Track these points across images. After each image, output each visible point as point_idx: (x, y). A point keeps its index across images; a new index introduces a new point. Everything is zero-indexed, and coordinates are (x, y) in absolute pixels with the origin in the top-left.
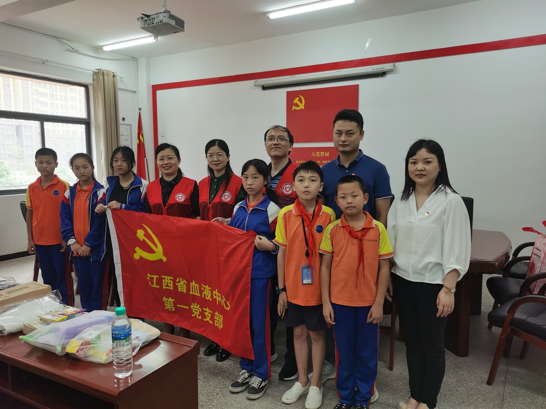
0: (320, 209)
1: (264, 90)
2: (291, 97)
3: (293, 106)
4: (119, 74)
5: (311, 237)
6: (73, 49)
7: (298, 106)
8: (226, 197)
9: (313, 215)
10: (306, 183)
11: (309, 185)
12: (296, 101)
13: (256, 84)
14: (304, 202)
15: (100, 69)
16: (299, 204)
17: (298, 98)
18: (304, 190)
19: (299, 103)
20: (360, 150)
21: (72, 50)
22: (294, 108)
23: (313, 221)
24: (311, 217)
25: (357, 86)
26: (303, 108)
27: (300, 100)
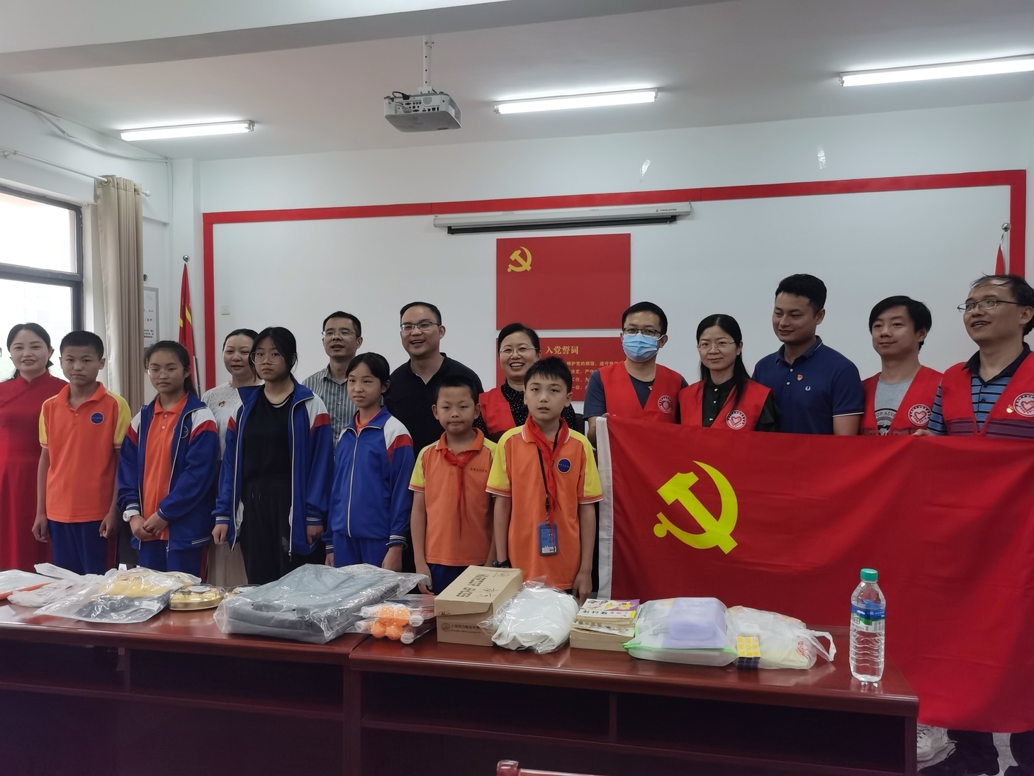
0: (566, 433)
1: (452, 234)
2: (504, 249)
3: (510, 266)
4: (145, 189)
5: (551, 477)
6: (64, 132)
7: (519, 265)
8: (736, 421)
9: (555, 444)
10: (543, 396)
11: (548, 398)
12: (515, 256)
13: (437, 222)
14: (540, 423)
15: (112, 176)
16: (533, 426)
17: (519, 252)
18: (540, 405)
19: (520, 260)
20: (818, 337)
21: (61, 133)
22: (511, 268)
23: (555, 452)
24: (552, 448)
25: (627, 237)
26: (529, 268)
27: (523, 256)
